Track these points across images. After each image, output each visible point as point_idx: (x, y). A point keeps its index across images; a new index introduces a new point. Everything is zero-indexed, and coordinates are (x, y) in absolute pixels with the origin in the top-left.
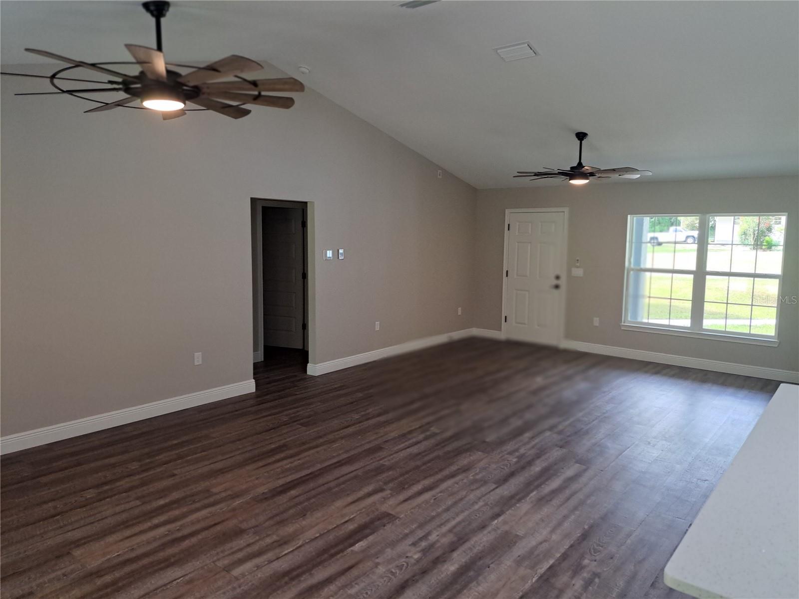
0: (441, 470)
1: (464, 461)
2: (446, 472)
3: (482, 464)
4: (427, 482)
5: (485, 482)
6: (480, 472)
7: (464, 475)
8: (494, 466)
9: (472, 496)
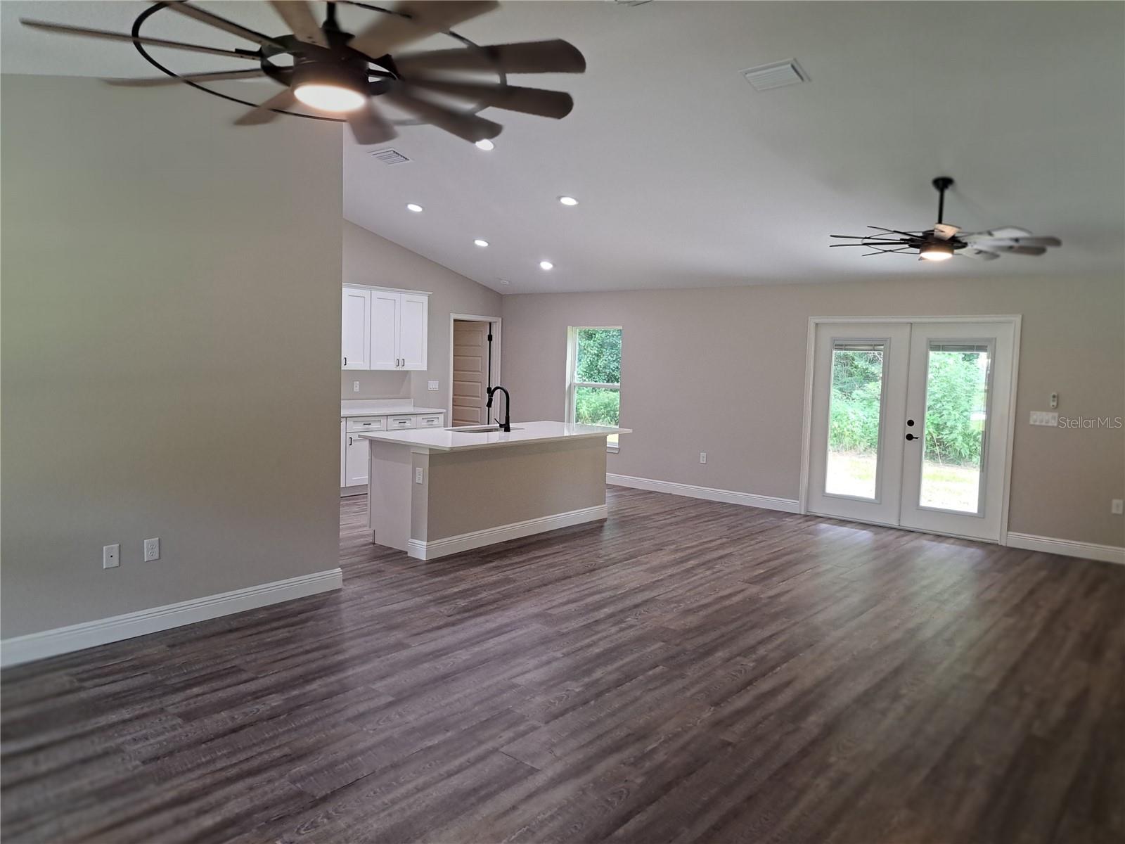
0: (717, 611)
1: (692, 620)
2: (710, 610)
3: (669, 616)
4: (727, 603)
5: (668, 601)
6: (673, 609)
7: (691, 607)
8: (656, 614)
9: (680, 591)
